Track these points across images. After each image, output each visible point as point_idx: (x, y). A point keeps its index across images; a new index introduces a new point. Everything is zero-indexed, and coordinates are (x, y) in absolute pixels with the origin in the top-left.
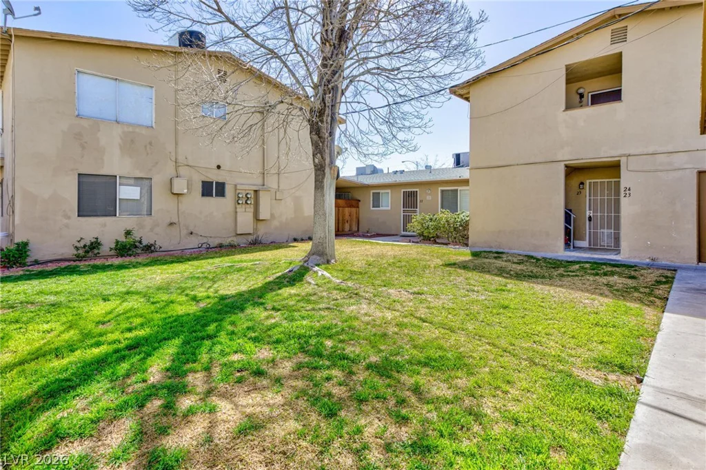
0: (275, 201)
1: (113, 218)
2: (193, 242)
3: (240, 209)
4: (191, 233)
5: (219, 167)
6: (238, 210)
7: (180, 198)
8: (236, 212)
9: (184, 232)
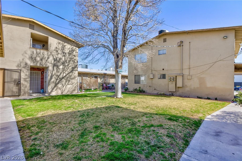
0: (187, 80)
1: (139, 84)
2: (156, 92)
3: (170, 83)
4: (155, 89)
5: (163, 69)
6: (169, 83)
7: (152, 79)
8: (169, 84)
9: (153, 89)
